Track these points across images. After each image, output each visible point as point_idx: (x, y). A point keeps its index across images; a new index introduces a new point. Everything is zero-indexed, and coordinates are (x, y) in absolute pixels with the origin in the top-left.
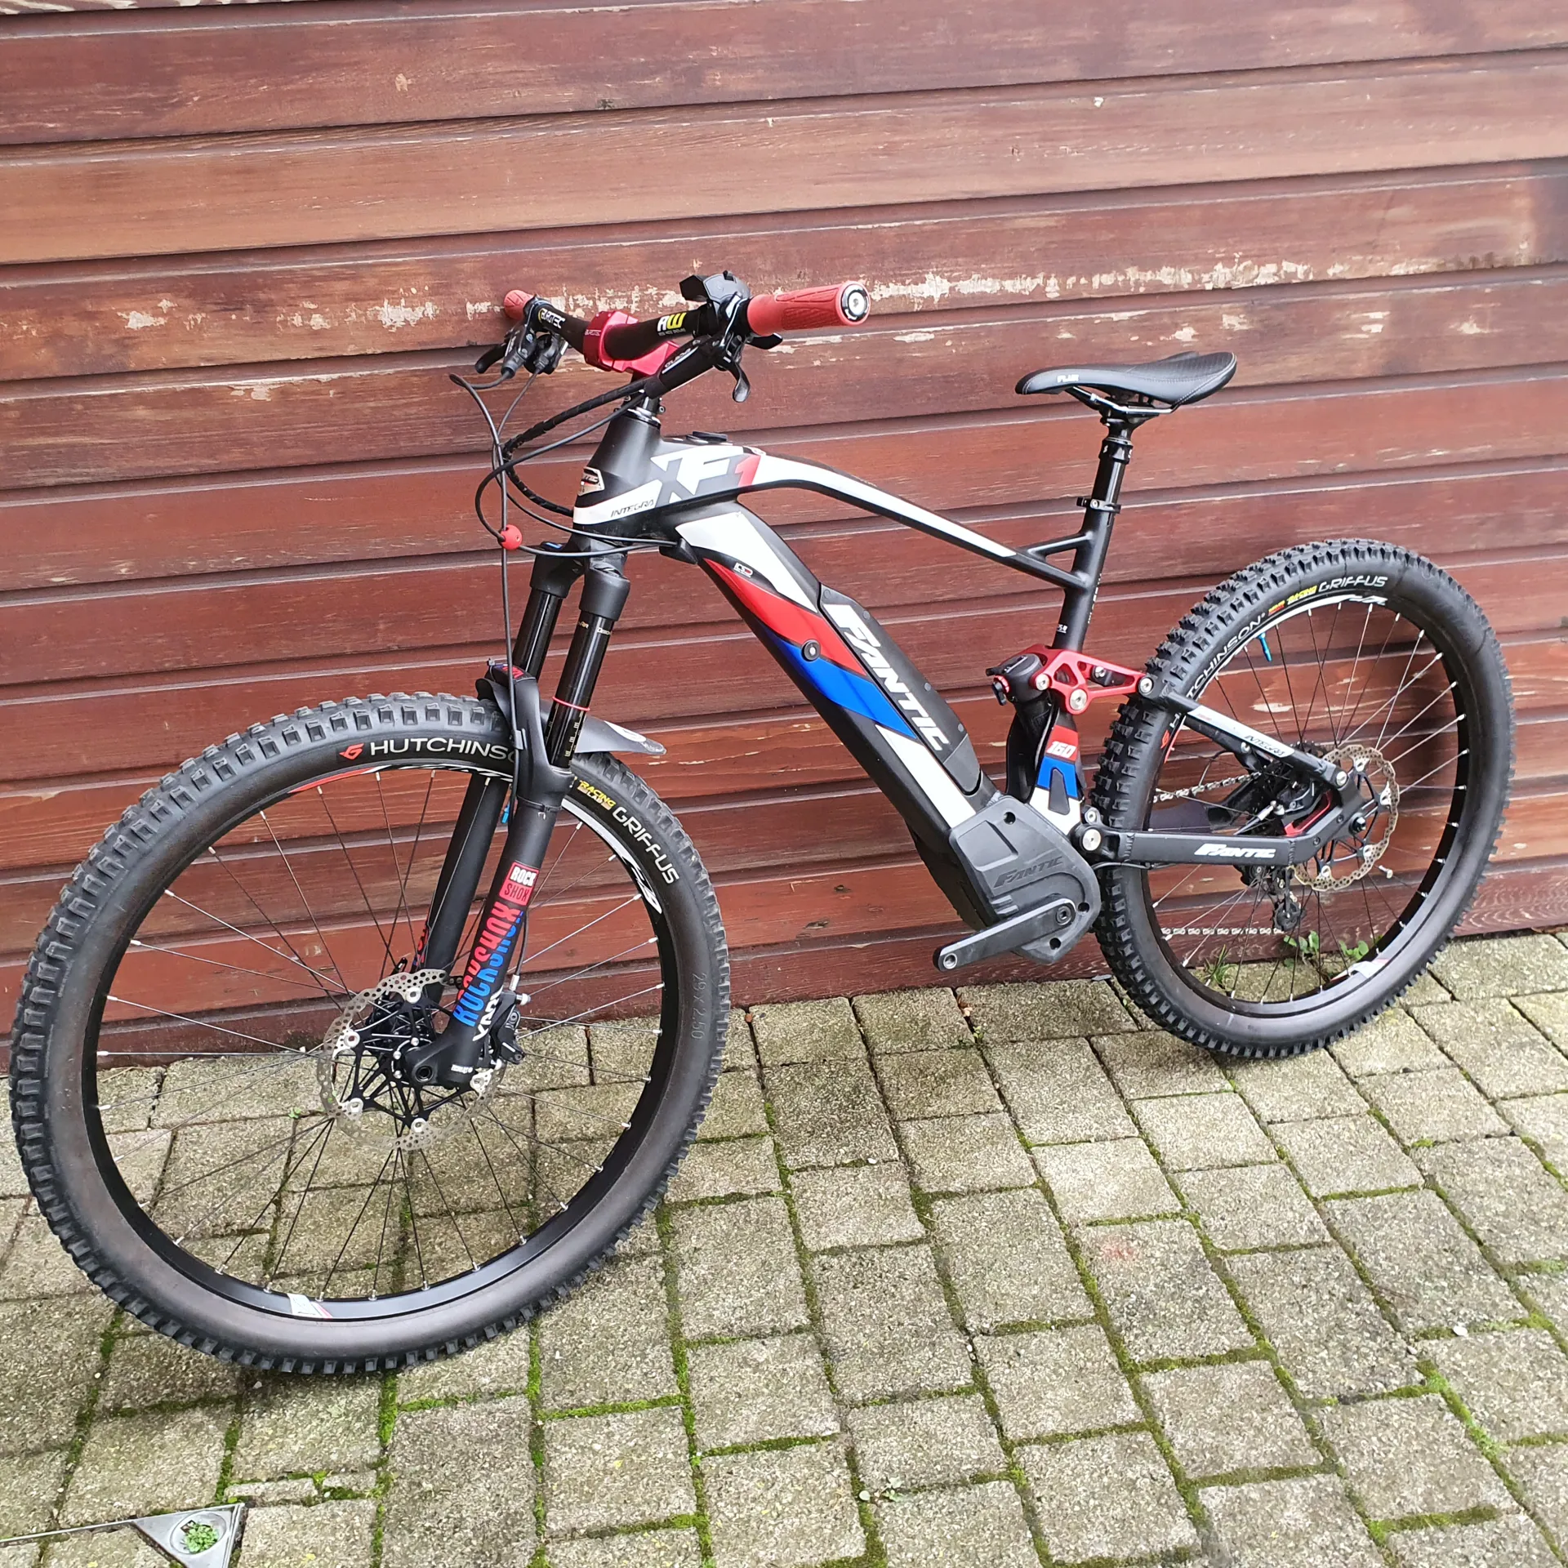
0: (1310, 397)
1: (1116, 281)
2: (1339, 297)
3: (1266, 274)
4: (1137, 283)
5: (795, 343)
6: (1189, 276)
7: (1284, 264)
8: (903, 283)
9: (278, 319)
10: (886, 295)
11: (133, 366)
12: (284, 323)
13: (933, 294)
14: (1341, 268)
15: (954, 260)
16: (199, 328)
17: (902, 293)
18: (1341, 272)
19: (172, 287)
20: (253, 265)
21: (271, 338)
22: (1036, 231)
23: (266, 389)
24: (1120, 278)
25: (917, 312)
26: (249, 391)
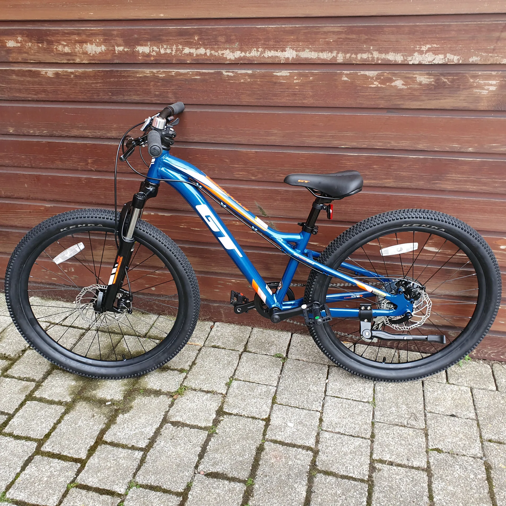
0: (457, 117)
1: (368, 57)
2: (474, 72)
3: (439, 59)
4: (378, 59)
5: (234, 72)
6: (402, 57)
7: (448, 55)
8: (277, 51)
9: (54, 47)
10: (270, 55)
11: (11, 60)
12: (56, 49)
13: (289, 56)
14: (476, 58)
15: (298, 43)
16: (30, 48)
17: (276, 55)
18: (476, 61)
19: (21, 33)
20: (46, 26)
21: (53, 54)
22: (334, 32)
23: (51, 73)
24: (370, 56)
25: (283, 64)
26: (46, 73)
